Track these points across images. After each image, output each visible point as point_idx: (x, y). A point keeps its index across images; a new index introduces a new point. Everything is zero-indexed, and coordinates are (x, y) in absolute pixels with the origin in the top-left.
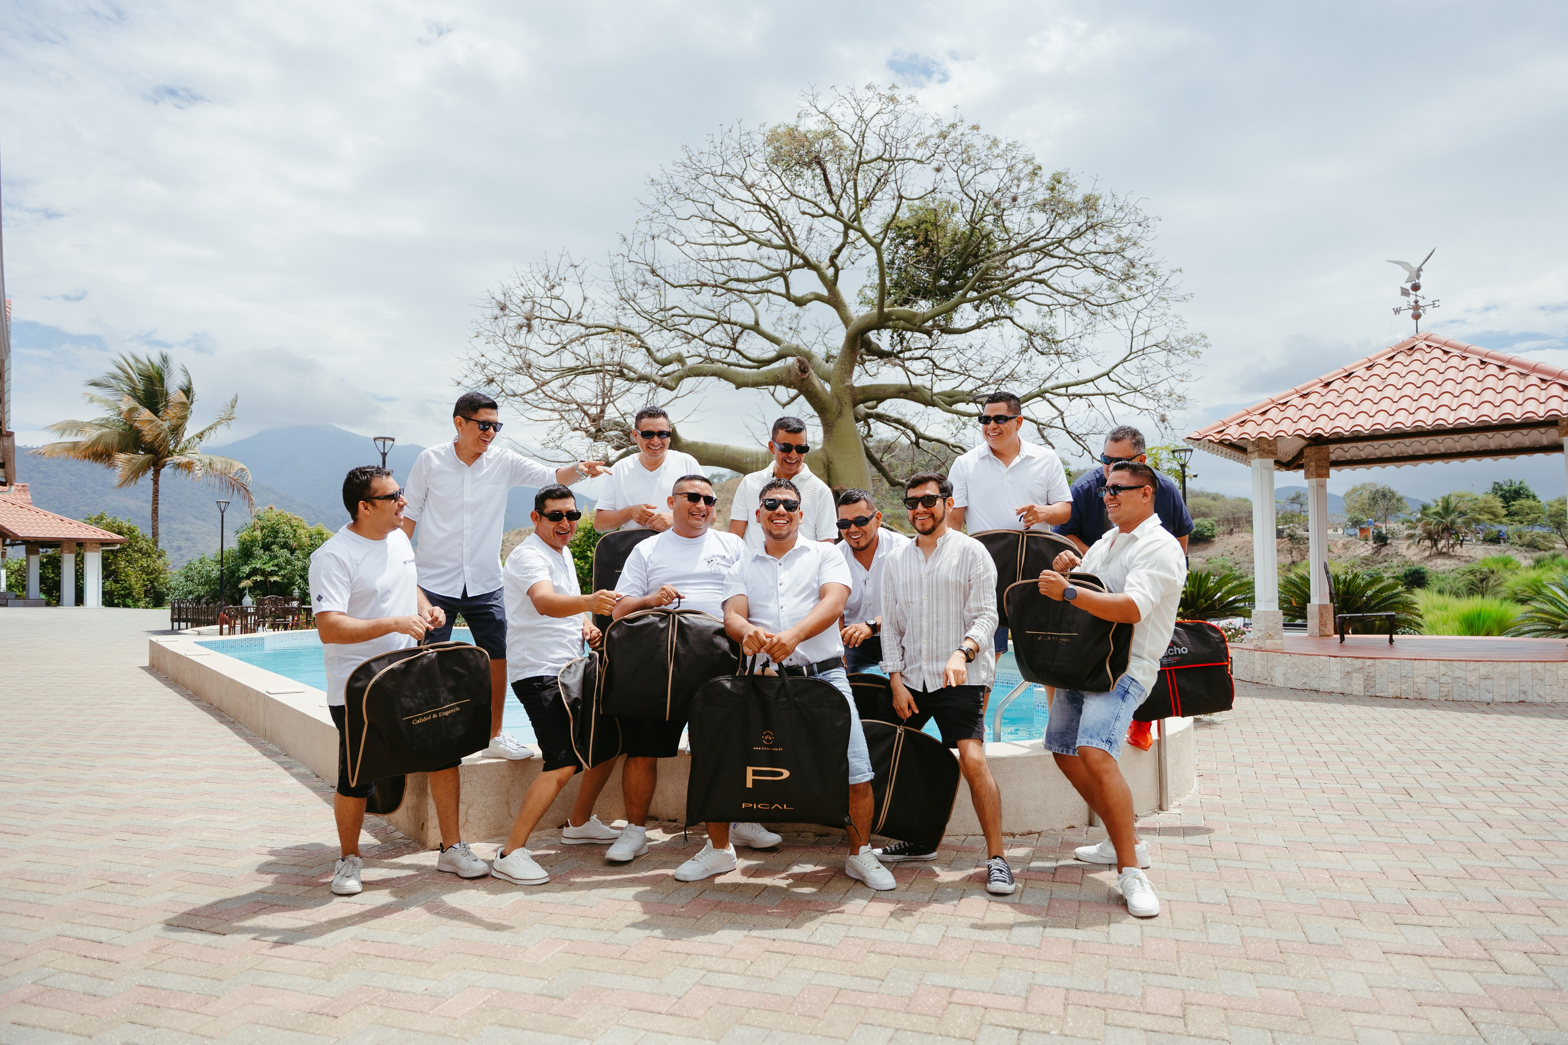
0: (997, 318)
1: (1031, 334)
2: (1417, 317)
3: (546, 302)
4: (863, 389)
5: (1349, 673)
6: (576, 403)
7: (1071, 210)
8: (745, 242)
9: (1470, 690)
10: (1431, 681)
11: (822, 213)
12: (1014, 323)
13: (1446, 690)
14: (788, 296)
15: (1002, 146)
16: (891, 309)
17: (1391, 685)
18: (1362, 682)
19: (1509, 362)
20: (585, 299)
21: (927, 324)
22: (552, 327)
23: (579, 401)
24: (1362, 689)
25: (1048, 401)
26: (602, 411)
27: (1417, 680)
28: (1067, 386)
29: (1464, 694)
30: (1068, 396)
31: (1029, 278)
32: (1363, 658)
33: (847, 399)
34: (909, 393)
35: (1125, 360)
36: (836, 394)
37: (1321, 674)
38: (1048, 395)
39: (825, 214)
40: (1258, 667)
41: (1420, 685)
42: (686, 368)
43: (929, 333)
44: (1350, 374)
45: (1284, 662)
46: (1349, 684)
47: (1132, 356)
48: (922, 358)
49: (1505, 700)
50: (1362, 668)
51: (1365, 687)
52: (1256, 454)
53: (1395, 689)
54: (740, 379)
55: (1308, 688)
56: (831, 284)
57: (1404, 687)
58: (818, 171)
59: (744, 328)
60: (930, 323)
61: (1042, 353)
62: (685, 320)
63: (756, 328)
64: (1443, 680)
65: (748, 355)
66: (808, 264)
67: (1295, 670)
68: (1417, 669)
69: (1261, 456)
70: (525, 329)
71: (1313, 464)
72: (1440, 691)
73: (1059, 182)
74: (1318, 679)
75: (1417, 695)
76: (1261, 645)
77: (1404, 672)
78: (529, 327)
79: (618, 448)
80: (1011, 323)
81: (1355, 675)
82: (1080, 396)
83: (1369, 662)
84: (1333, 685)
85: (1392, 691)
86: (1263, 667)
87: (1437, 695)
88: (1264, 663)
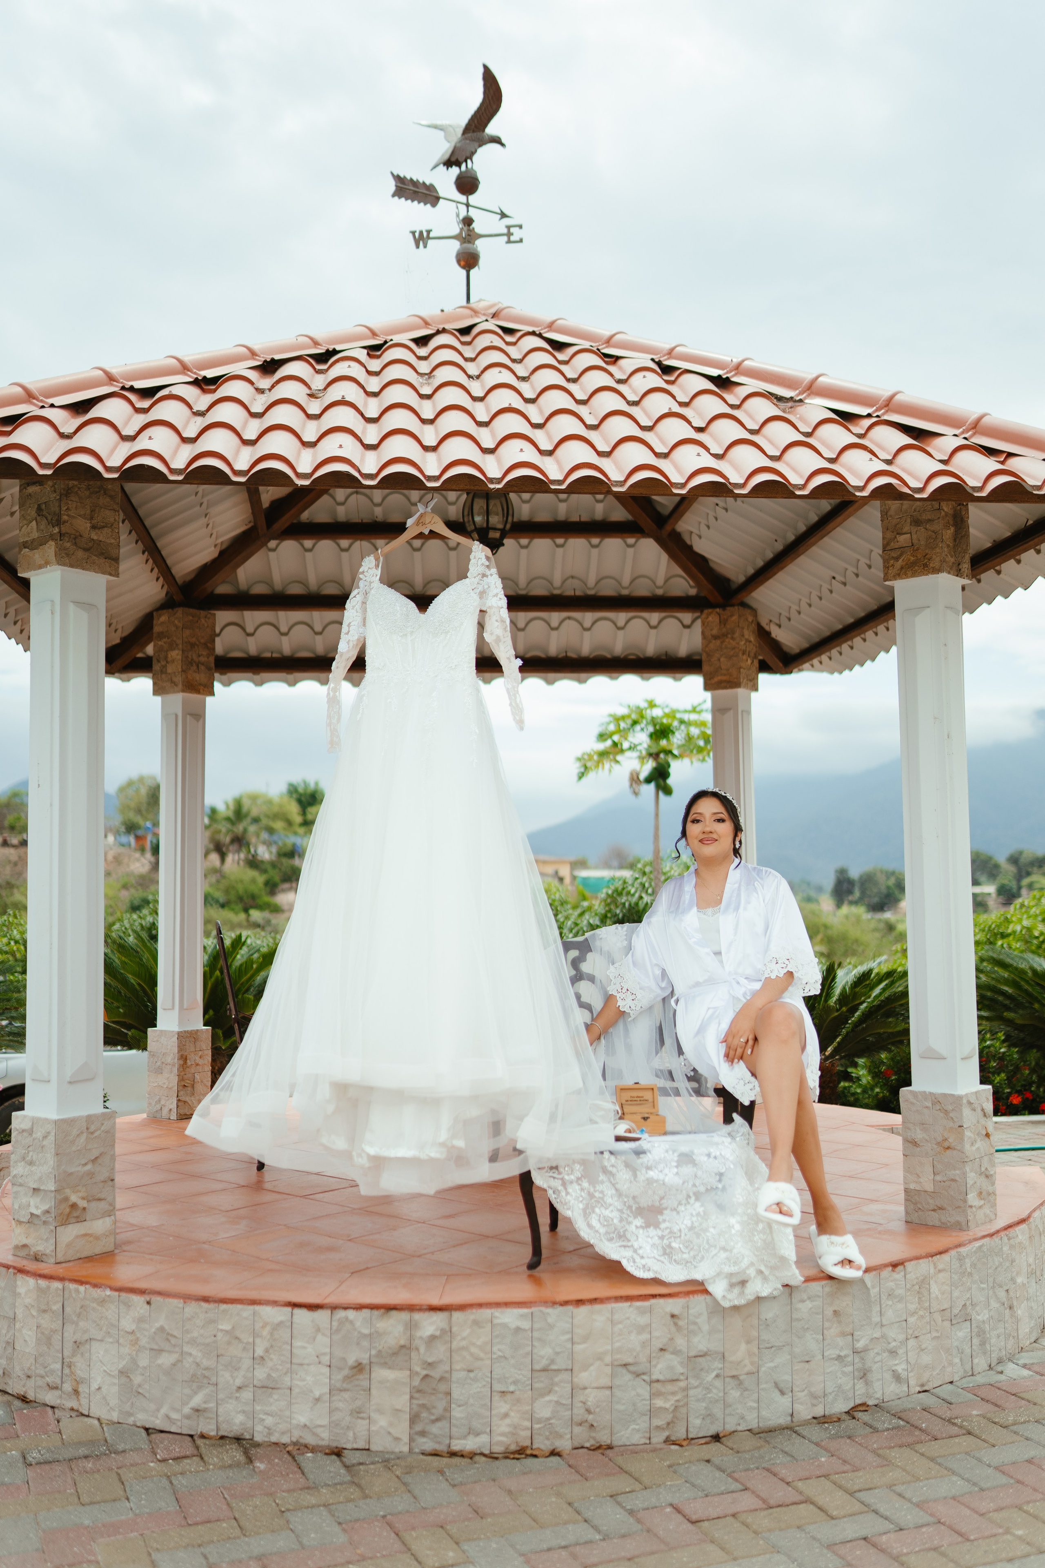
2: (468, 261)
5: (359, 1368)
9: (735, 1394)
10: (625, 1377)
17: (502, 1407)
18: (402, 1401)
19: (738, 368)
24: (402, 1430)
29: (717, 1411)
32: (411, 1308)
37: (260, 1374)
41: (592, 1397)
45: (127, 1324)
46: (357, 1413)
49: (819, 1411)
50: (405, 1349)
51: (414, 1419)
52: (50, 548)
53: (514, 1417)
55: (210, 1429)
57: (543, 1410)
64: (659, 1371)
67: (166, 1360)
68: (586, 1339)
69: (65, 558)
72: (652, 1412)
74: (247, 1395)
75: (583, 1436)
76: (43, 1246)
77: (544, 1353)
81: (381, 1374)
83: (431, 1324)
84: (302, 1419)
85: (503, 1427)
86: (45, 1339)
87: (643, 1424)
88: (48, 1322)
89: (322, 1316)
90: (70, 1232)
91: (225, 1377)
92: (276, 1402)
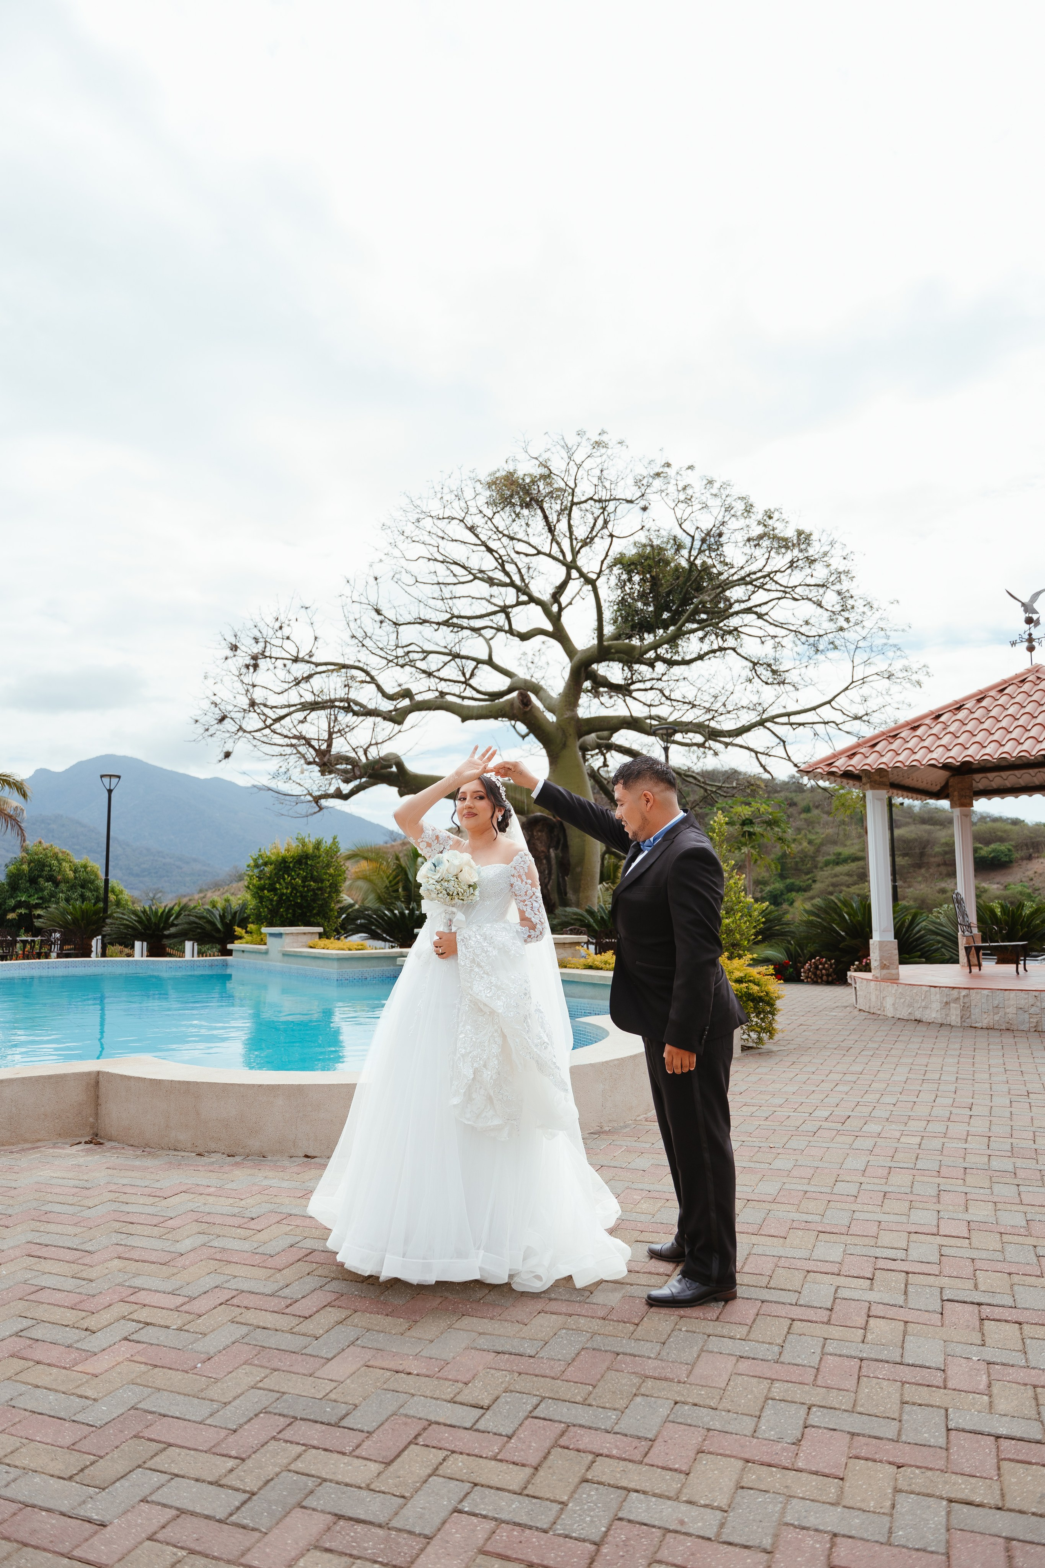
0: (721, 649)
1: (755, 664)
2: (1031, 649)
3: (278, 642)
4: (589, 721)
5: (947, 1003)
6: (304, 738)
7: (784, 544)
8: (471, 581)
10: (1020, 1012)
11: (536, 552)
12: (738, 654)
13: (1035, 1020)
14: (511, 631)
15: (717, 485)
16: (610, 642)
17: (985, 1016)
18: (959, 1012)
20: (316, 638)
21: (647, 656)
22: (285, 665)
23: (308, 736)
24: (959, 1020)
25: (768, 729)
26: (330, 746)
27: (1008, 1010)
28: (788, 715)
30: (791, 724)
31: (748, 610)
33: (571, 731)
34: (633, 724)
35: (847, 689)
36: (559, 725)
38: (768, 724)
39: (539, 553)
40: (873, 998)
41: (1010, 1016)
42: (414, 702)
43: (652, 665)
44: (961, 706)
46: (947, 1015)
47: (854, 684)
48: (651, 689)
50: (958, 999)
51: (962, 1018)
52: (868, 785)
53: (989, 1019)
54: (465, 712)
55: (913, 1018)
56: (556, 619)
57: (997, 1017)
58: (539, 511)
59: (479, 662)
60: (651, 654)
61: (767, 683)
62: (421, 656)
63: (490, 662)
64: (1032, 1010)
65: (481, 689)
66: (532, 600)
67: (902, 1000)
68: (1008, 999)
69: (873, 787)
70: (251, 669)
71: (956, 793)
72: (1030, 1022)
73: (770, 518)
75: (1009, 1026)
76: (878, 975)
77: (996, 1003)
78: (256, 666)
79: (347, 781)
80: (735, 654)
81: (952, 1005)
82: (803, 724)
83: (964, 992)
84: (934, 1016)
85: (986, 1021)
86: (877, 997)
87: (1027, 1025)
88: (878, 993)
89: (937, 989)
90: (885, 972)
91: (915, 1005)
92: (928, 1011)
